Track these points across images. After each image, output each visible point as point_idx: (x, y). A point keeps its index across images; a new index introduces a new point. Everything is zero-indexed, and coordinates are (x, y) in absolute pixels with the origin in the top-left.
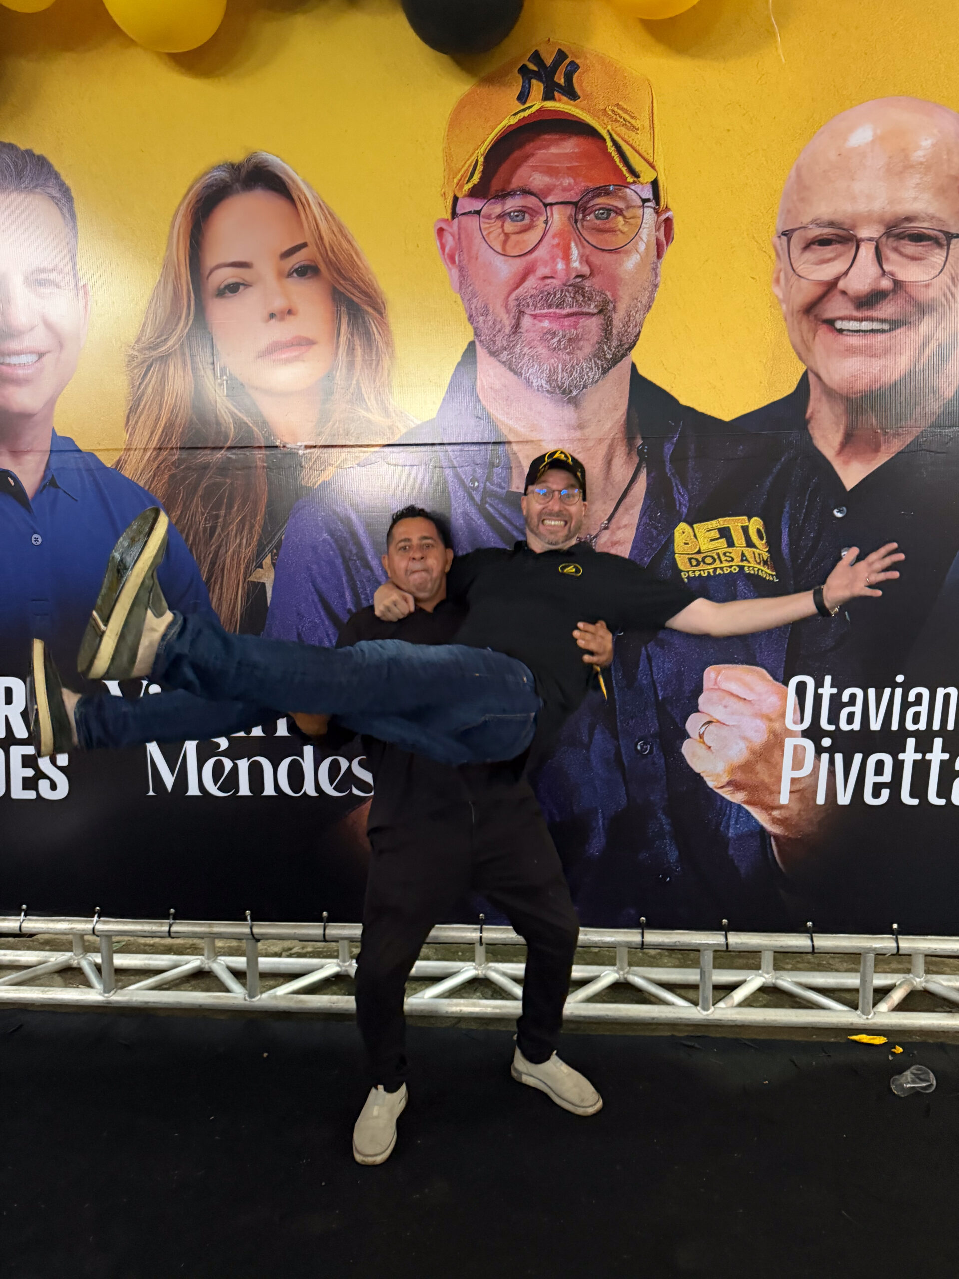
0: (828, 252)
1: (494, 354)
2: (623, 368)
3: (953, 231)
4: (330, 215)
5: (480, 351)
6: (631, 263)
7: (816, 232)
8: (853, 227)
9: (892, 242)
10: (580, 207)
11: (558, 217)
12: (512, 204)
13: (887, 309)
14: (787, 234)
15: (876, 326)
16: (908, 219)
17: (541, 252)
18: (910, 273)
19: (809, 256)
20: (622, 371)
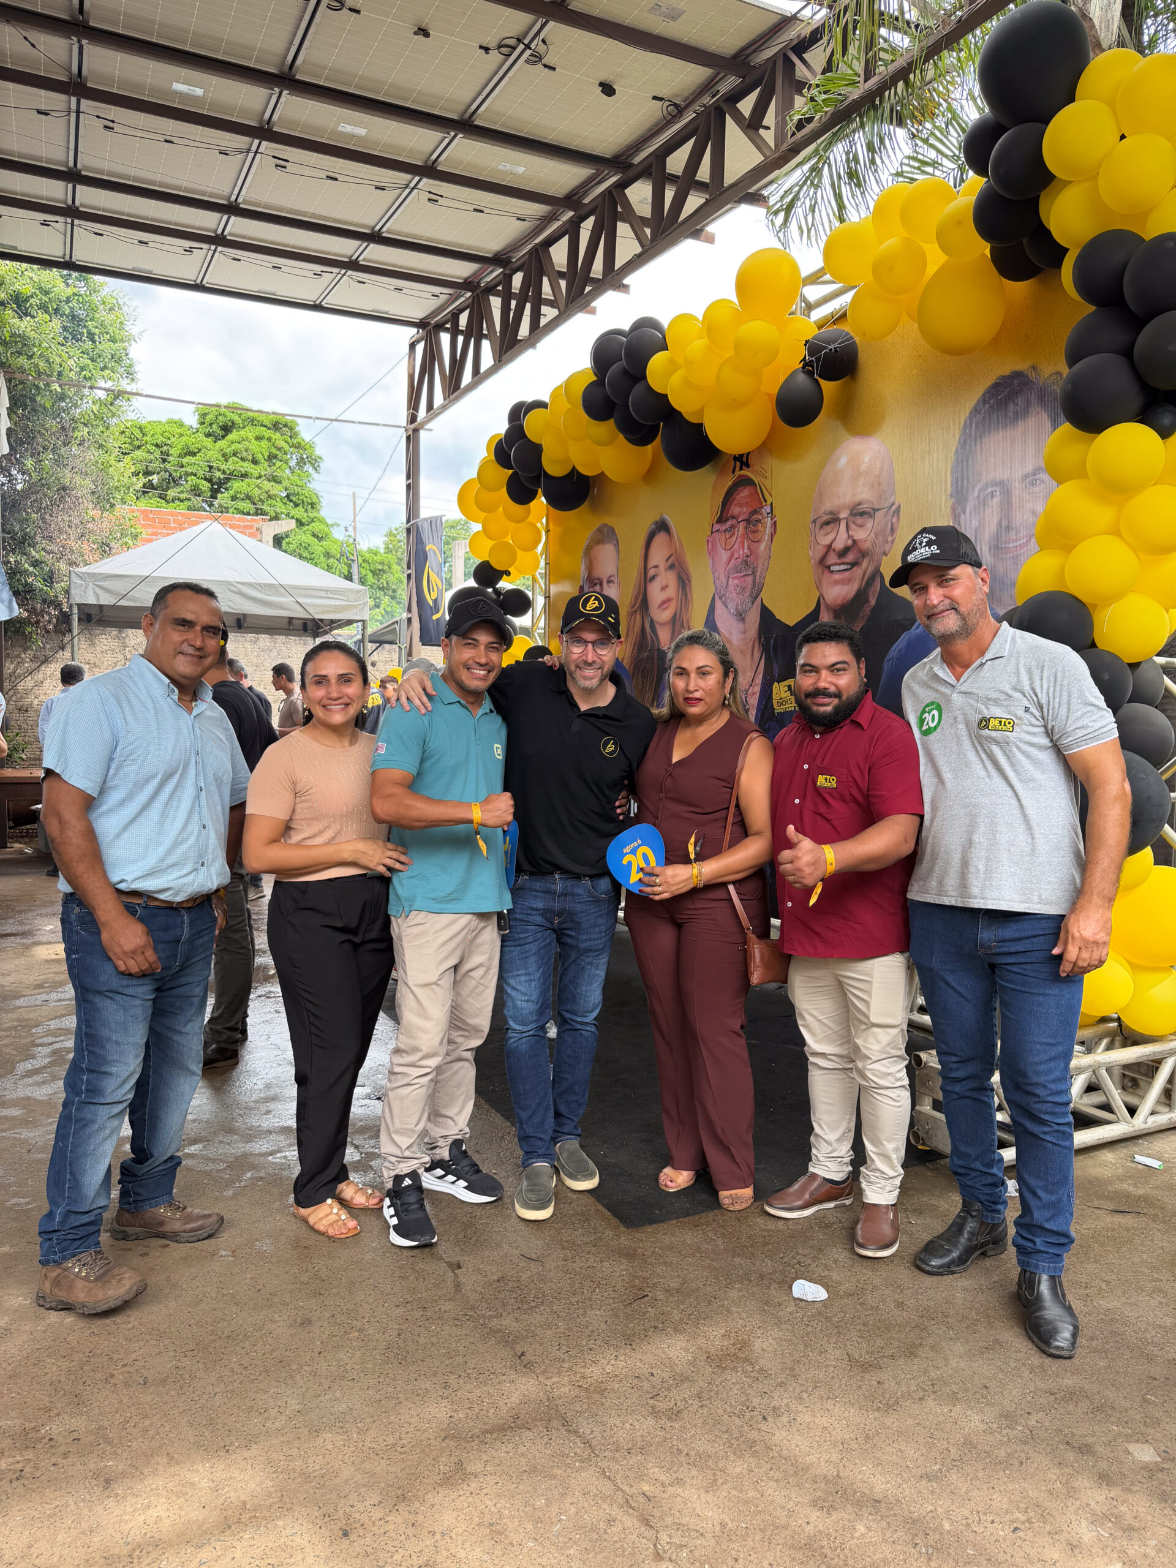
0: (828, 528)
1: (720, 598)
2: (759, 600)
3: (876, 507)
4: (679, 539)
5: (717, 597)
6: (763, 546)
7: (825, 518)
8: (839, 513)
9: (853, 519)
10: (748, 521)
11: (741, 527)
12: (729, 523)
13: (850, 557)
14: (814, 521)
15: (845, 567)
16: (859, 504)
17: (736, 546)
18: (860, 535)
19: (822, 532)
20: (758, 602)
